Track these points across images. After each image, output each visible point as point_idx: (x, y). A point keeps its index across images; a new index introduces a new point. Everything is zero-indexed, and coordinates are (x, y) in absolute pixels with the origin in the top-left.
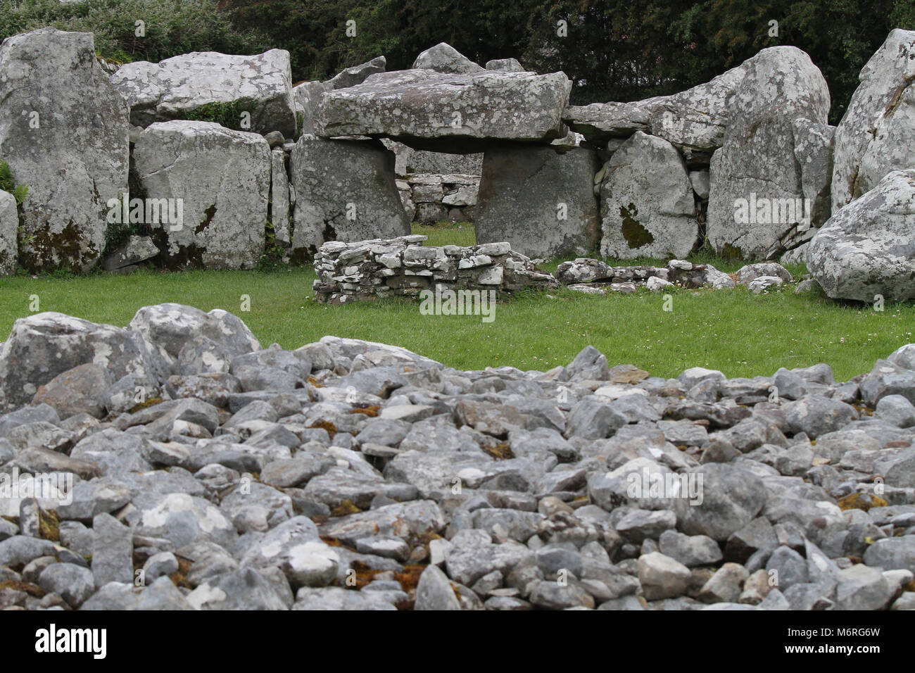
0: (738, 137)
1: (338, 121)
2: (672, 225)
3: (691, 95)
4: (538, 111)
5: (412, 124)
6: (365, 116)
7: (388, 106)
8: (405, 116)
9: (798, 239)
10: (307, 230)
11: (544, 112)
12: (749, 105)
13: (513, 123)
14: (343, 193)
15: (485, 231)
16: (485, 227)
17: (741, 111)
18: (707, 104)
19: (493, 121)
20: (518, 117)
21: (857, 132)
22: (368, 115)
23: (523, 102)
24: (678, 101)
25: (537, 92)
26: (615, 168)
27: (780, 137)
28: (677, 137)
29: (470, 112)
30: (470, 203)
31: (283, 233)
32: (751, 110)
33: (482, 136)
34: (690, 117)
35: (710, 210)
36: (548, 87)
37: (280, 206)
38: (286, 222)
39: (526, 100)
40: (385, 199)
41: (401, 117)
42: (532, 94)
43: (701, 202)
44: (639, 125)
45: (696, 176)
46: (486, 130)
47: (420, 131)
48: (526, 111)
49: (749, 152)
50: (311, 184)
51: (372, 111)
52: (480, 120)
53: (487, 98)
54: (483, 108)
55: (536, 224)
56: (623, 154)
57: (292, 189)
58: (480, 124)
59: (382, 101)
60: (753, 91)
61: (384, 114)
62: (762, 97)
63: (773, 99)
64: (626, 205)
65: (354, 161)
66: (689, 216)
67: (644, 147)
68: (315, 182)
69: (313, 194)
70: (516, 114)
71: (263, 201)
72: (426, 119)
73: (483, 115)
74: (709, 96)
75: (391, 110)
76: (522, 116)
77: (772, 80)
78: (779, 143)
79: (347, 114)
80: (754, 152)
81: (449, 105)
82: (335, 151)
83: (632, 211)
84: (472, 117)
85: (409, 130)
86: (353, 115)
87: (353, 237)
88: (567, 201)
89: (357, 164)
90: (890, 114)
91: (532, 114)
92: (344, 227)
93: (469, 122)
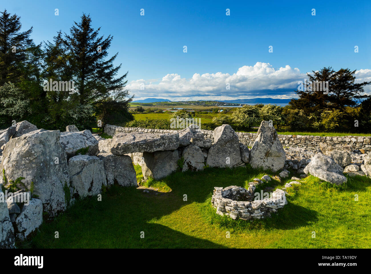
2: (199, 165)
4: (176, 142)
9: (239, 166)
10: (110, 182)
11: (177, 143)
12: (225, 138)
14: (121, 169)
19: (166, 146)
20: (171, 145)
22: (135, 148)
23: (172, 141)
25: (175, 138)
29: (161, 144)
31: (105, 184)
32: (226, 139)
33: (164, 150)
35: (208, 160)
38: (106, 181)
39: (173, 140)
41: (145, 148)
42: (174, 138)
45: (205, 153)
48: (172, 143)
52: (163, 146)
54: (163, 143)
55: (165, 169)
56: (186, 150)
57: (106, 171)
58: (163, 148)
59: (139, 144)
60: (226, 135)
62: (229, 136)
63: (232, 136)
64: (188, 162)
66: (203, 162)
67: (193, 148)
68: (113, 168)
69: (112, 171)
73: (163, 145)
76: (172, 144)
79: (129, 148)
80: (226, 148)
81: (157, 143)
82: (120, 158)
83: (190, 163)
84: (161, 146)
85: (147, 151)
86: (130, 148)
87: (122, 181)
88: (172, 162)
89: (126, 161)
90: (275, 139)
91: (174, 143)
92: (119, 178)
93: (161, 147)
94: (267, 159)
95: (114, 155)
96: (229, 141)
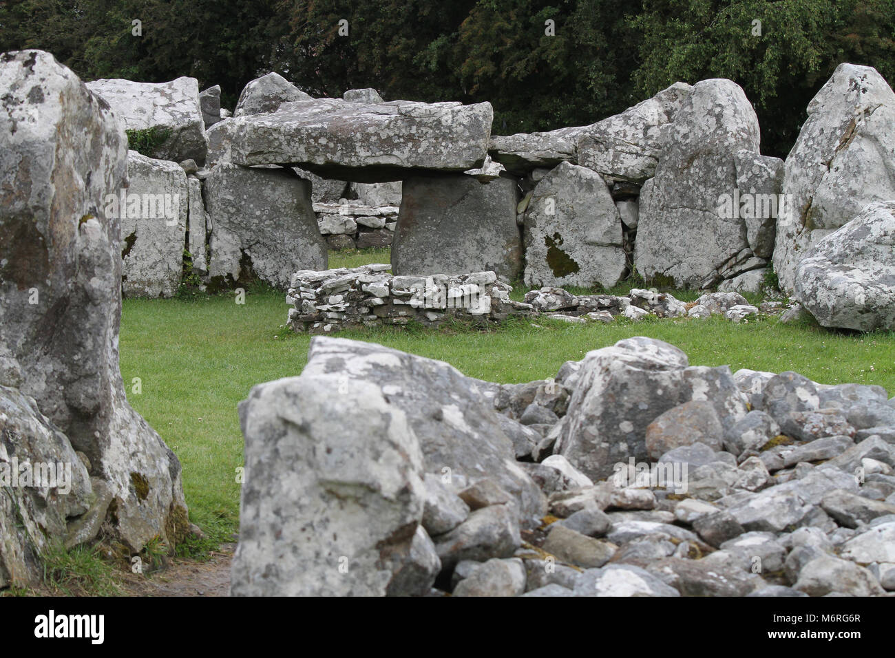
0: (673, 168)
1: (261, 149)
2: (599, 255)
3: (609, 126)
4: (466, 141)
5: (339, 153)
6: (289, 144)
7: (314, 135)
8: (331, 145)
9: (737, 269)
10: (223, 258)
11: (472, 142)
12: (685, 136)
13: (441, 152)
14: (261, 221)
15: (404, 260)
16: (405, 256)
17: (676, 142)
18: (625, 136)
19: (420, 150)
20: (446, 147)
21: (809, 164)
22: (292, 143)
23: (451, 132)
24: (596, 132)
25: (465, 122)
26: (539, 197)
27: (720, 169)
28: (607, 168)
29: (397, 141)
30: (334, 232)
31: (200, 262)
32: (688, 141)
33: (410, 165)
34: (619, 148)
35: (638, 240)
36: (476, 117)
37: (198, 235)
38: (202, 250)
39: (454, 130)
40: (304, 227)
41: (326, 146)
42: (461, 124)
43: (630, 232)
44: (565, 156)
45: (624, 206)
46: (412, 160)
47: (346, 160)
48: (453, 140)
49: (685, 182)
50: (228, 212)
51: (297, 139)
52: (407, 149)
53: (414, 128)
54: (410, 138)
55: (457, 253)
56: (548, 184)
57: (208, 217)
59: (307, 130)
60: (690, 123)
61: (309, 143)
62: (700, 128)
63: (712, 131)
64: (551, 235)
65: (274, 190)
66: (617, 246)
67: (572, 176)
68: (232, 210)
69: (230, 222)
70: (444, 144)
71: (181, 229)
72: (353, 148)
73: (410, 144)
74: (627, 128)
75: (316, 139)
76: (450, 146)
77: (710, 112)
78: (719, 175)
79: (270, 142)
81: (377, 134)
82: (255, 180)
83: (557, 241)
84: (398, 146)
85: (335, 159)
86: (276, 144)
87: (269, 266)
88: (489, 230)
89: (277, 193)
90: (844, 146)
91: (460, 143)
92: (260, 255)
93: (395, 152)
94: (809, 238)
95: (231, 166)
96: (697, 154)
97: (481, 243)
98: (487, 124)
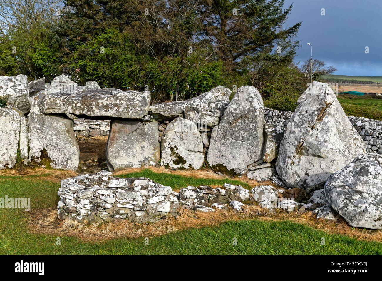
0: (228, 123)
1: (52, 107)
2: (193, 155)
4: (140, 107)
5: (86, 110)
6: (64, 105)
7: (75, 102)
9: (257, 167)
10: (35, 151)
12: (235, 110)
13: (129, 112)
14: (52, 136)
15: (111, 154)
16: (112, 152)
17: (231, 112)
19: (120, 110)
20: (131, 109)
21: (302, 127)
22: (66, 105)
23: (134, 103)
25: (140, 99)
26: (168, 131)
27: (252, 124)
29: (110, 106)
31: (24, 153)
32: (237, 112)
33: (116, 116)
34: (203, 113)
35: (210, 151)
36: (144, 97)
37: (24, 141)
38: (26, 148)
39: (135, 102)
40: (70, 139)
41: (80, 107)
42: (138, 100)
43: (206, 147)
44: (179, 114)
45: (204, 136)
46: (117, 114)
47: (89, 113)
48: (134, 107)
49: (234, 129)
50: (38, 132)
51: (68, 104)
52: (115, 110)
53: (118, 101)
54: (116, 105)
55: (133, 151)
56: (172, 125)
57: (29, 134)
58: (114, 112)
60: (237, 104)
61: (73, 106)
62: (243, 107)
63: (248, 108)
64: (173, 147)
65: (57, 123)
66: (200, 152)
68: (39, 131)
69: (39, 136)
70: (130, 108)
71: (16, 139)
72: (92, 108)
73: (116, 108)
75: (76, 104)
76: (133, 109)
77: (247, 100)
78: (251, 127)
79: (56, 104)
80: (237, 129)
81: (102, 103)
82: (49, 119)
83: (175, 149)
84: (111, 108)
85: (84, 112)
86: (59, 105)
87: (55, 154)
88: (147, 143)
89: (59, 125)
90: (320, 119)
91: (137, 108)
92: (51, 150)
93: (110, 111)
94: (300, 159)
95: (39, 113)
96: (241, 117)
97: (143, 147)
98: (148, 100)
